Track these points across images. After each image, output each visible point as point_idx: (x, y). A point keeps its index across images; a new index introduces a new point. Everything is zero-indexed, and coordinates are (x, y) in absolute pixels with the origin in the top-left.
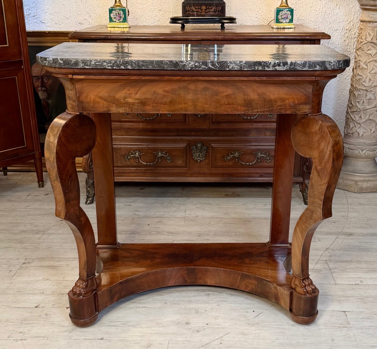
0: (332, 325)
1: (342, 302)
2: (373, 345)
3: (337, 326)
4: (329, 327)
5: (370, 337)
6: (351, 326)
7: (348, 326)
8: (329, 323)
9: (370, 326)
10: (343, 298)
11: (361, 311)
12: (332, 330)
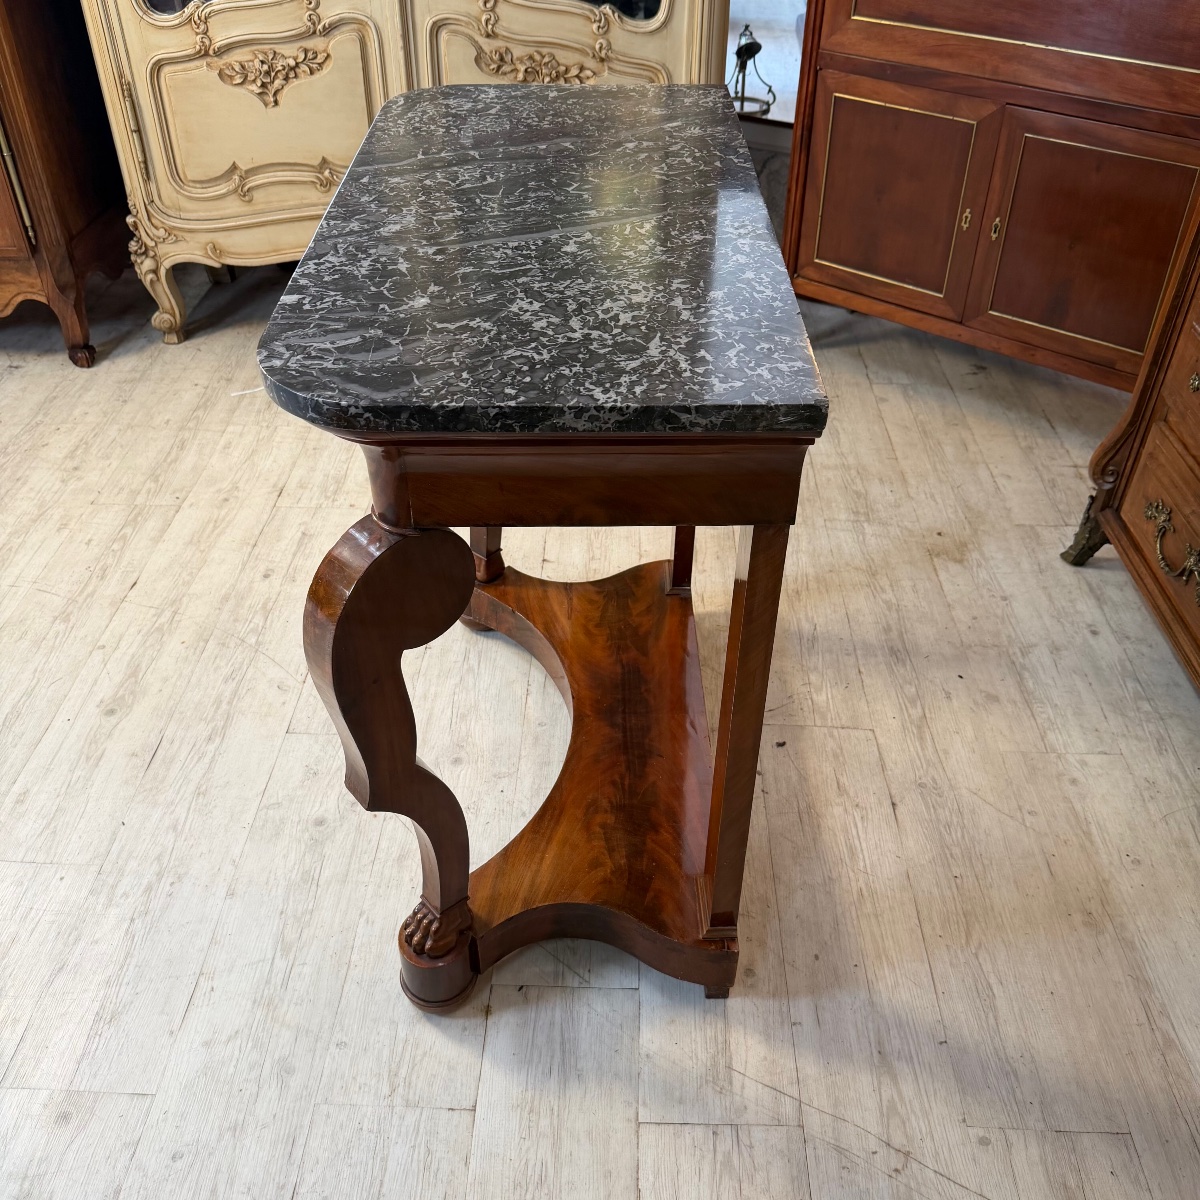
0: (407, 1058)
1: (526, 1115)
2: (301, 1141)
3: (399, 1067)
4: (400, 1049)
5: (337, 1145)
6: (397, 1109)
7: (398, 1100)
8: (420, 1052)
9: (384, 1160)
10: (544, 1122)
11: (472, 1161)
12: (386, 1052)
